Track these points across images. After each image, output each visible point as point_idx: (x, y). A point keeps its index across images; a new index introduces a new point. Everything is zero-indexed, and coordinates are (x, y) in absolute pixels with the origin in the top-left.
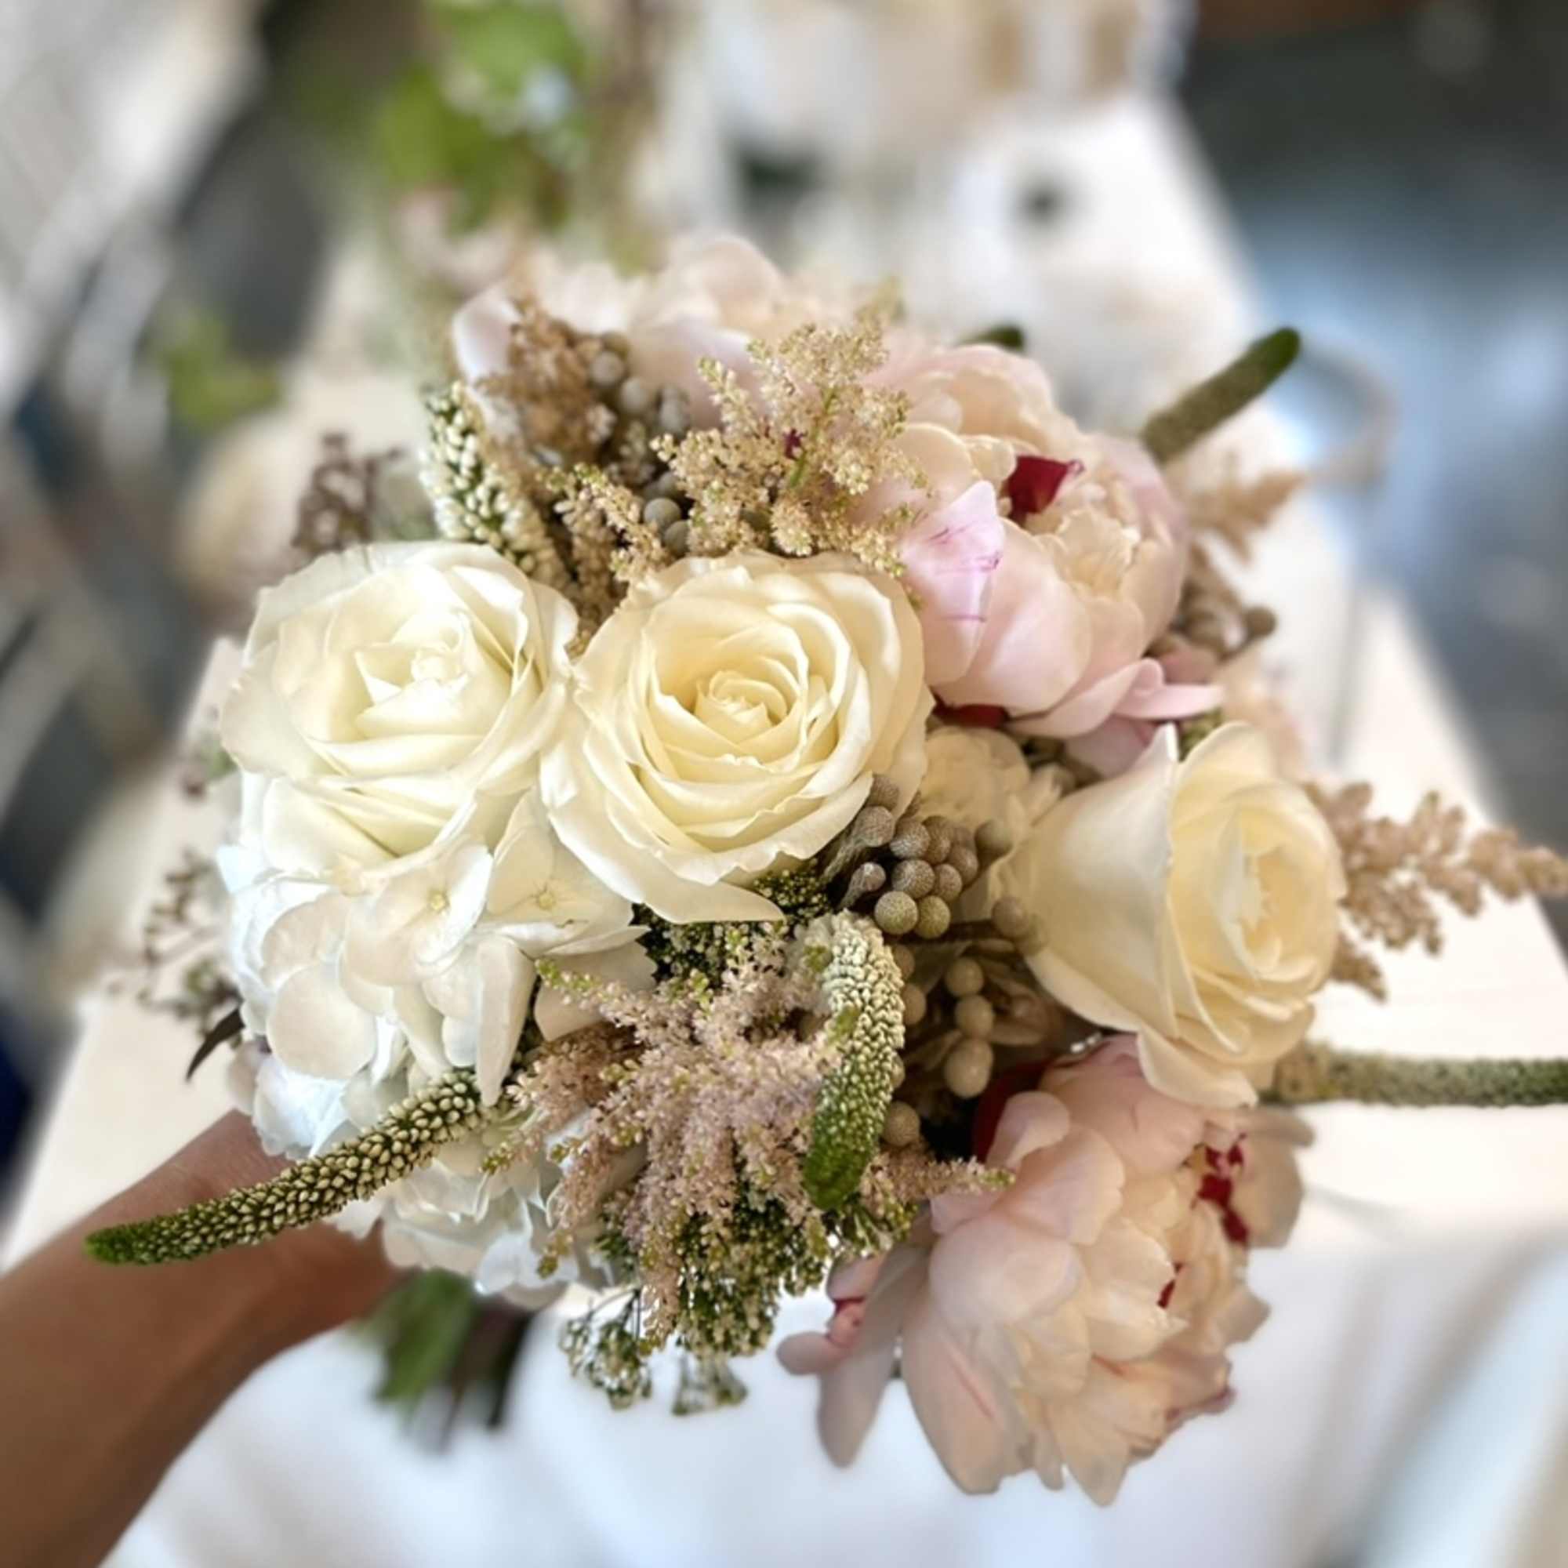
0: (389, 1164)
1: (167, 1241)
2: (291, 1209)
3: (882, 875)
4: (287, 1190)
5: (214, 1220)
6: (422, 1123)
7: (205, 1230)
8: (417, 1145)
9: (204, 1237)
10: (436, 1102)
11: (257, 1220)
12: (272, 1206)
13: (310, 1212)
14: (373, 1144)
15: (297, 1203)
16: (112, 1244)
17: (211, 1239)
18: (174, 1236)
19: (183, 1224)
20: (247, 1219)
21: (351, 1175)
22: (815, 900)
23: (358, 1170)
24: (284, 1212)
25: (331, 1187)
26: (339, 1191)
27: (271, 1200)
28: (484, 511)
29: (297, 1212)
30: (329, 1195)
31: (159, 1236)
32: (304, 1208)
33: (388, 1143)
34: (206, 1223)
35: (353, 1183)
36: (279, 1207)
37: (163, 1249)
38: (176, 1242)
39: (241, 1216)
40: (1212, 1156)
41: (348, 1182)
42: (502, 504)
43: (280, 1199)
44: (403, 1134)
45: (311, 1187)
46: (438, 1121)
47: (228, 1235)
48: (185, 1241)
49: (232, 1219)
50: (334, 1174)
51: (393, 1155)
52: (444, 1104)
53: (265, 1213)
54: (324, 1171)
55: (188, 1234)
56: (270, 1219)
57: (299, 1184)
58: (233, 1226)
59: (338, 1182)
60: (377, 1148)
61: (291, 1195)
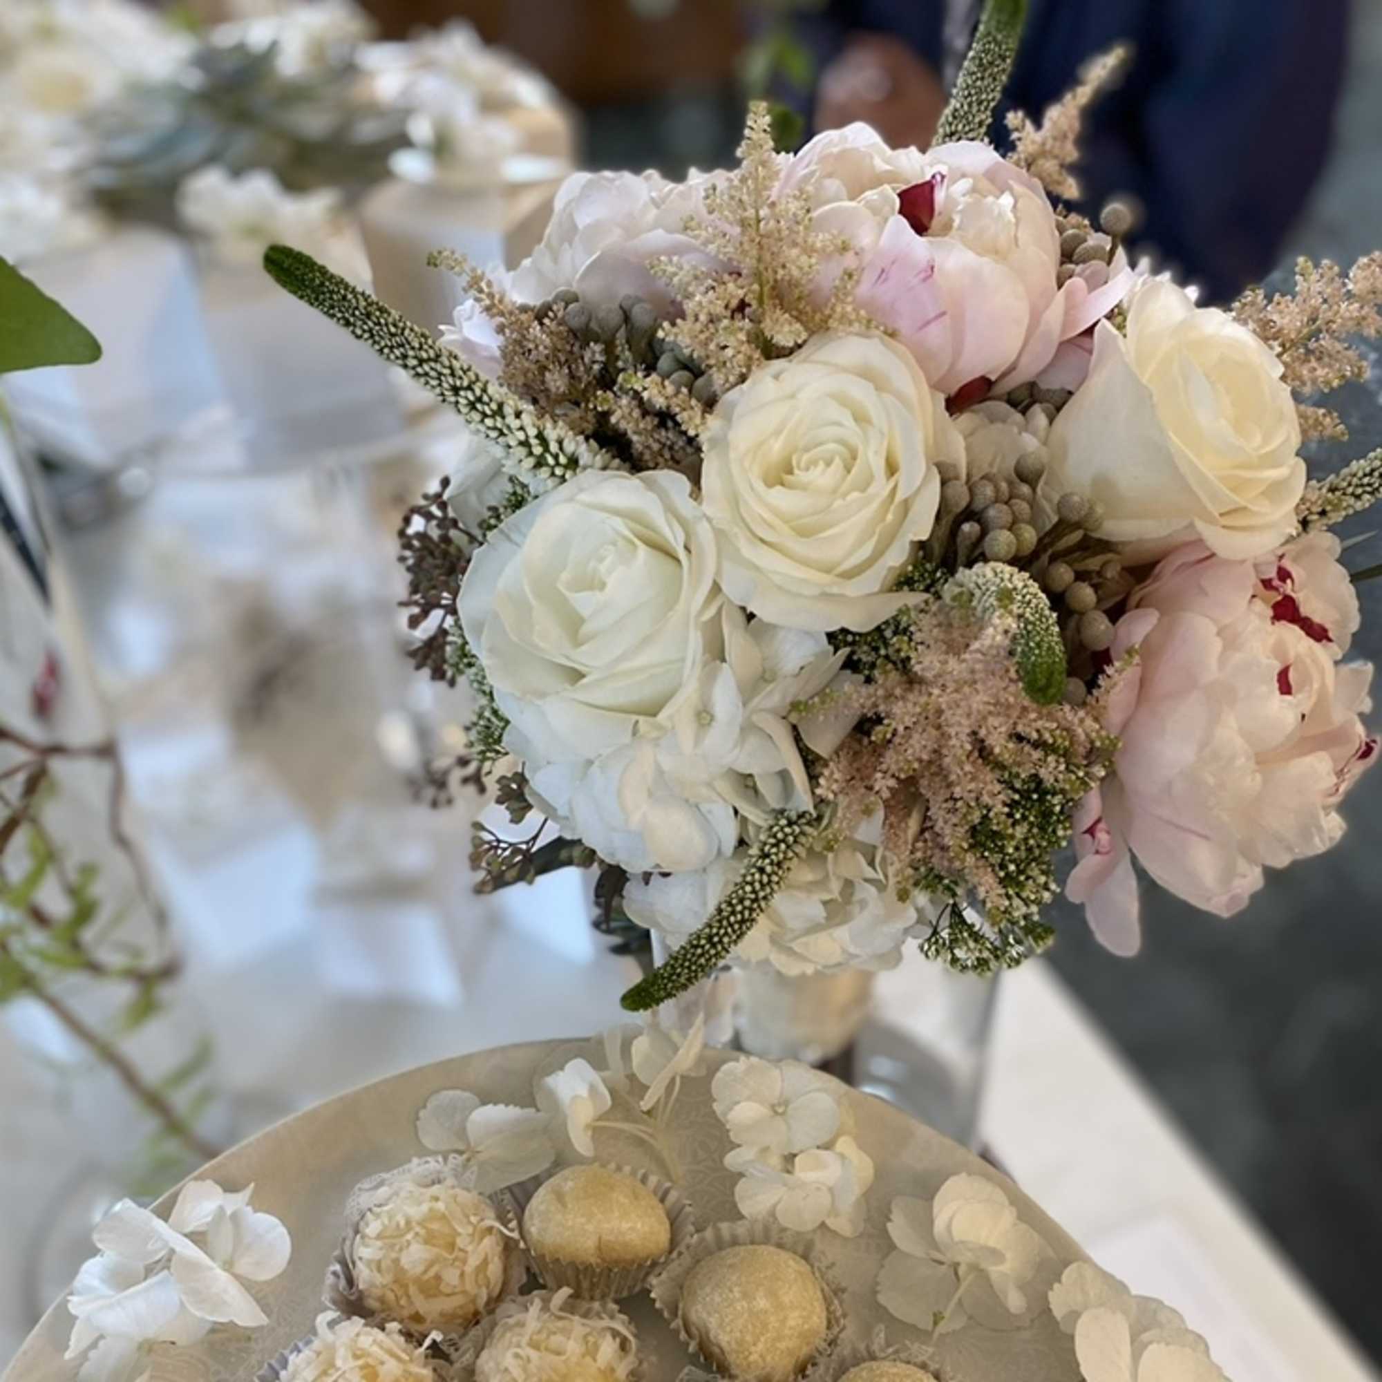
0: (770, 882)
1: (669, 979)
2: (729, 930)
3: (977, 527)
4: (720, 921)
5: (689, 956)
6: (774, 850)
7: (687, 964)
8: (779, 864)
9: (689, 968)
10: (775, 836)
11: (714, 945)
12: (717, 934)
13: (740, 928)
14: (753, 875)
15: (731, 925)
16: (639, 994)
17: (694, 968)
18: (672, 975)
19: (673, 967)
20: (707, 947)
21: (753, 896)
22: (938, 574)
23: (754, 891)
24: (726, 934)
25: (745, 908)
26: (751, 910)
27: (715, 931)
28: (562, 460)
29: (734, 931)
30: (747, 913)
31: (663, 978)
32: (736, 927)
33: (762, 870)
34: (684, 960)
35: (755, 900)
36: (722, 931)
37: (670, 985)
38: (674, 977)
39: (703, 947)
40: (1267, 584)
41: (753, 901)
42: (569, 447)
43: (720, 928)
44: (767, 861)
45: (733, 913)
46: (783, 846)
47: (702, 961)
48: (679, 975)
49: (699, 951)
50: (741, 901)
51: (769, 876)
52: (780, 835)
53: (716, 939)
54: (734, 901)
55: (679, 970)
56: (720, 942)
57: (725, 914)
58: (702, 955)
59: (747, 903)
60: (757, 876)
61: (725, 923)
